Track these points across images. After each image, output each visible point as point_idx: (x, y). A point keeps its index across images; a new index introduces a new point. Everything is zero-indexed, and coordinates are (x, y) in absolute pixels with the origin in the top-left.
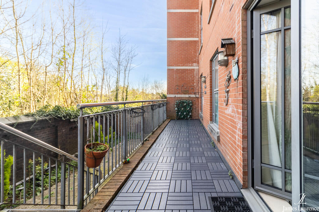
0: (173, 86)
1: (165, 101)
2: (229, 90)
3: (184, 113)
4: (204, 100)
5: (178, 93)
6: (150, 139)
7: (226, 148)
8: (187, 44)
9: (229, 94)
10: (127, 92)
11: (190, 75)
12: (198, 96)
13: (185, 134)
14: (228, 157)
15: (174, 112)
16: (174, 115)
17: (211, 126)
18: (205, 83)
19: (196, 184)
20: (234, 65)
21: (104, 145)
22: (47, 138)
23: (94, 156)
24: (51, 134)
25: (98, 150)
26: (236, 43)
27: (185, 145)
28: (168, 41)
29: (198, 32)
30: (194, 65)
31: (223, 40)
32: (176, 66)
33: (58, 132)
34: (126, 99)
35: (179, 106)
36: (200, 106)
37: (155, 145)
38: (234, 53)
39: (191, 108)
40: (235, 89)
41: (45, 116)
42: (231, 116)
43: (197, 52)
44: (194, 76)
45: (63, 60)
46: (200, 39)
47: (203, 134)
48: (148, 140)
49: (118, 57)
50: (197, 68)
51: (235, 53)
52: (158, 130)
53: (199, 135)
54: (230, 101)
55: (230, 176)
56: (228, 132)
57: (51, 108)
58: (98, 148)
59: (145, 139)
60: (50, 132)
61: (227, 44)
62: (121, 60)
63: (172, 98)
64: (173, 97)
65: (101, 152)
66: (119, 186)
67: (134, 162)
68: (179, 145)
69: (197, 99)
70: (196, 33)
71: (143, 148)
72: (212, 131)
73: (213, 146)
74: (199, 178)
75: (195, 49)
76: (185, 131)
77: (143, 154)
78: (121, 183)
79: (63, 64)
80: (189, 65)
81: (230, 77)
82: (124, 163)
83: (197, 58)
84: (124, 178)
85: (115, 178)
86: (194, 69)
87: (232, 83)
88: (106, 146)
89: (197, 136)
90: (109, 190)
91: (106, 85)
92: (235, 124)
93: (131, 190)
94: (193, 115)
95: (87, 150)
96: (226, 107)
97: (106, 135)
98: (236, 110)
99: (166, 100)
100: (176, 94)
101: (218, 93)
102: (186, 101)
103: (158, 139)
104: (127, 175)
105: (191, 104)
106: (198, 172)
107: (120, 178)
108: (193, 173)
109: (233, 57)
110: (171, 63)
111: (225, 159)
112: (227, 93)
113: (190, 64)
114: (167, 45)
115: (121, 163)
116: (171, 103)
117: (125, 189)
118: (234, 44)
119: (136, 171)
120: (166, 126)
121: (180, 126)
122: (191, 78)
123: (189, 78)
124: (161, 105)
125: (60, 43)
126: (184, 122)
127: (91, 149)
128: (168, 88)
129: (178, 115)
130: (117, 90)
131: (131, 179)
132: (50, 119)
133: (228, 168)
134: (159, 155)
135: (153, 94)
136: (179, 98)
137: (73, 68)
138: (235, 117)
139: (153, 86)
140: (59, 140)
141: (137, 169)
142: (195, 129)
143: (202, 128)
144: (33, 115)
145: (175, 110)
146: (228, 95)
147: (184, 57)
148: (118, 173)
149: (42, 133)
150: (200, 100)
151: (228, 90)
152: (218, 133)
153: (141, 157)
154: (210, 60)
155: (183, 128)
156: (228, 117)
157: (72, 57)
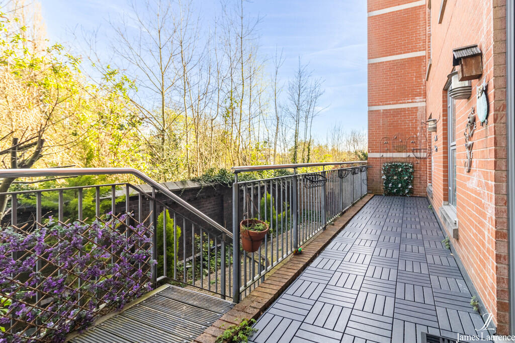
0: (378, 138)
1: (365, 163)
2: (473, 144)
3: (398, 184)
4: (435, 162)
5: (387, 150)
6: (336, 223)
7: (469, 252)
8: (403, 64)
9: (473, 151)
10: (309, 150)
11: (409, 118)
12: (423, 155)
13: (396, 221)
14: (473, 271)
15: (380, 182)
16: (380, 188)
17: (444, 210)
18: (436, 131)
19: (402, 306)
20: (480, 95)
21: (263, 223)
22: (213, 209)
23: (250, 237)
24: (217, 204)
25: (256, 230)
26: (484, 52)
27: (392, 239)
28: (369, 64)
29: (426, 40)
30: (418, 100)
31: (455, 51)
32: (383, 105)
33: (224, 202)
34: (308, 161)
35: (389, 173)
36: (428, 173)
37: (343, 232)
38: (480, 73)
39: (412, 176)
40: (482, 141)
41: (210, 181)
42: (476, 192)
43: (423, 77)
44: (416, 120)
45: (230, 110)
46: (429, 53)
47: (431, 224)
48: (333, 225)
49: (296, 98)
50: (424, 104)
51: (482, 72)
52: (351, 210)
53: (422, 224)
54: (474, 164)
55: (474, 305)
56: (471, 223)
57: (216, 172)
58: (256, 228)
59: (327, 223)
60: (215, 203)
61: (464, 58)
62: (300, 102)
63: (376, 158)
64: (379, 157)
65: (259, 232)
66: (284, 284)
67: (308, 254)
68: (382, 237)
69: (424, 161)
70: (420, 43)
71: (323, 235)
72: (445, 219)
73: (447, 247)
74: (409, 297)
75: (418, 72)
76: (397, 215)
77: (323, 245)
78: (287, 280)
79: (230, 115)
80: (406, 101)
81: (474, 120)
82: (294, 252)
83: (422, 87)
84: (291, 274)
85: (280, 272)
86: (417, 107)
87: (479, 130)
88: (265, 225)
89: (418, 227)
90: (271, 286)
91: (281, 140)
92: (484, 208)
93: (298, 293)
94: (415, 188)
95: (242, 227)
96: (468, 176)
97: (279, 212)
98: (483, 181)
99: (366, 161)
100: (383, 152)
101: (455, 149)
102: (402, 163)
103: (349, 225)
104: (296, 271)
105: (411, 170)
106: (409, 288)
107: (286, 273)
108: (400, 287)
109: (479, 80)
110: (375, 100)
111: (466, 274)
112: (469, 149)
113: (409, 99)
114: (368, 71)
115: (289, 252)
116: (375, 168)
117: (290, 290)
118: (481, 55)
119: (309, 268)
120: (365, 205)
121: (389, 207)
122: (411, 124)
123: (406, 123)
124: (357, 170)
125: (226, 87)
126: (397, 201)
127: (246, 226)
128: (369, 142)
129: (386, 188)
130: (296, 147)
131: (301, 278)
132: (215, 186)
133: (472, 292)
134: (347, 249)
135: (349, 152)
136: (390, 158)
137: (241, 119)
138: (482, 195)
139: (349, 140)
140: (225, 213)
141: (311, 265)
142: (416, 213)
143: (431, 212)
144: (199, 180)
145: (382, 180)
146: (470, 152)
147: (397, 89)
148: (285, 266)
149: (208, 202)
150: (428, 162)
151: (470, 143)
152: (455, 224)
153: (319, 249)
154: (444, 89)
155: (394, 210)
156: (472, 194)
157: (239, 105)
